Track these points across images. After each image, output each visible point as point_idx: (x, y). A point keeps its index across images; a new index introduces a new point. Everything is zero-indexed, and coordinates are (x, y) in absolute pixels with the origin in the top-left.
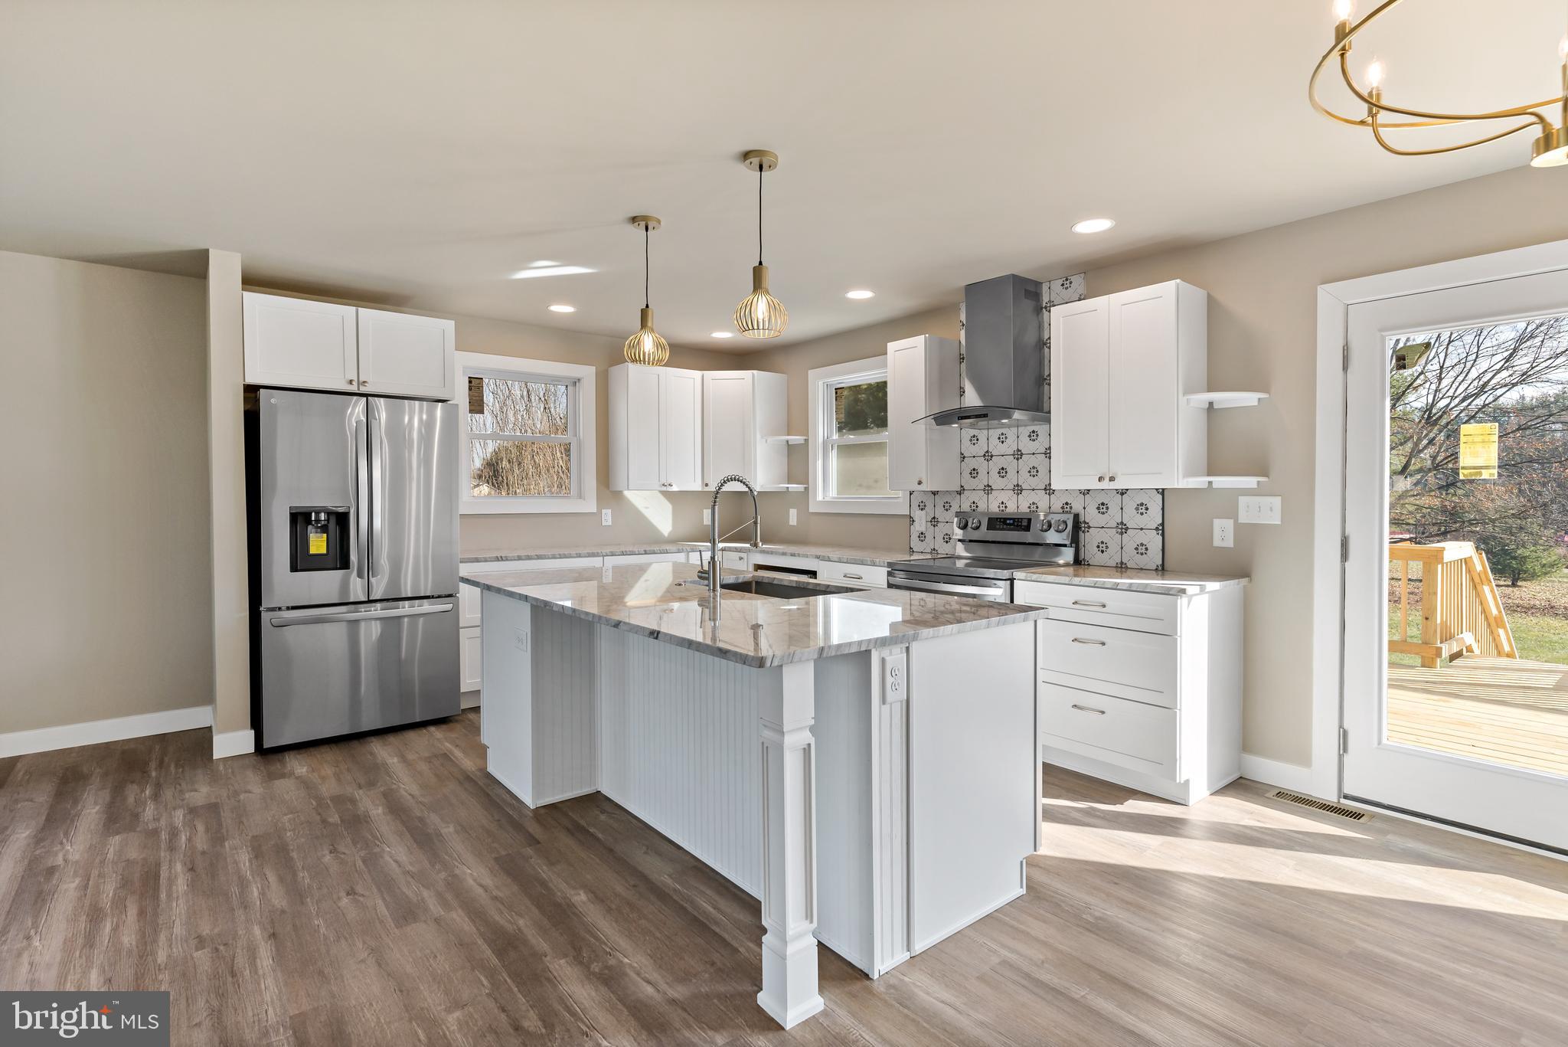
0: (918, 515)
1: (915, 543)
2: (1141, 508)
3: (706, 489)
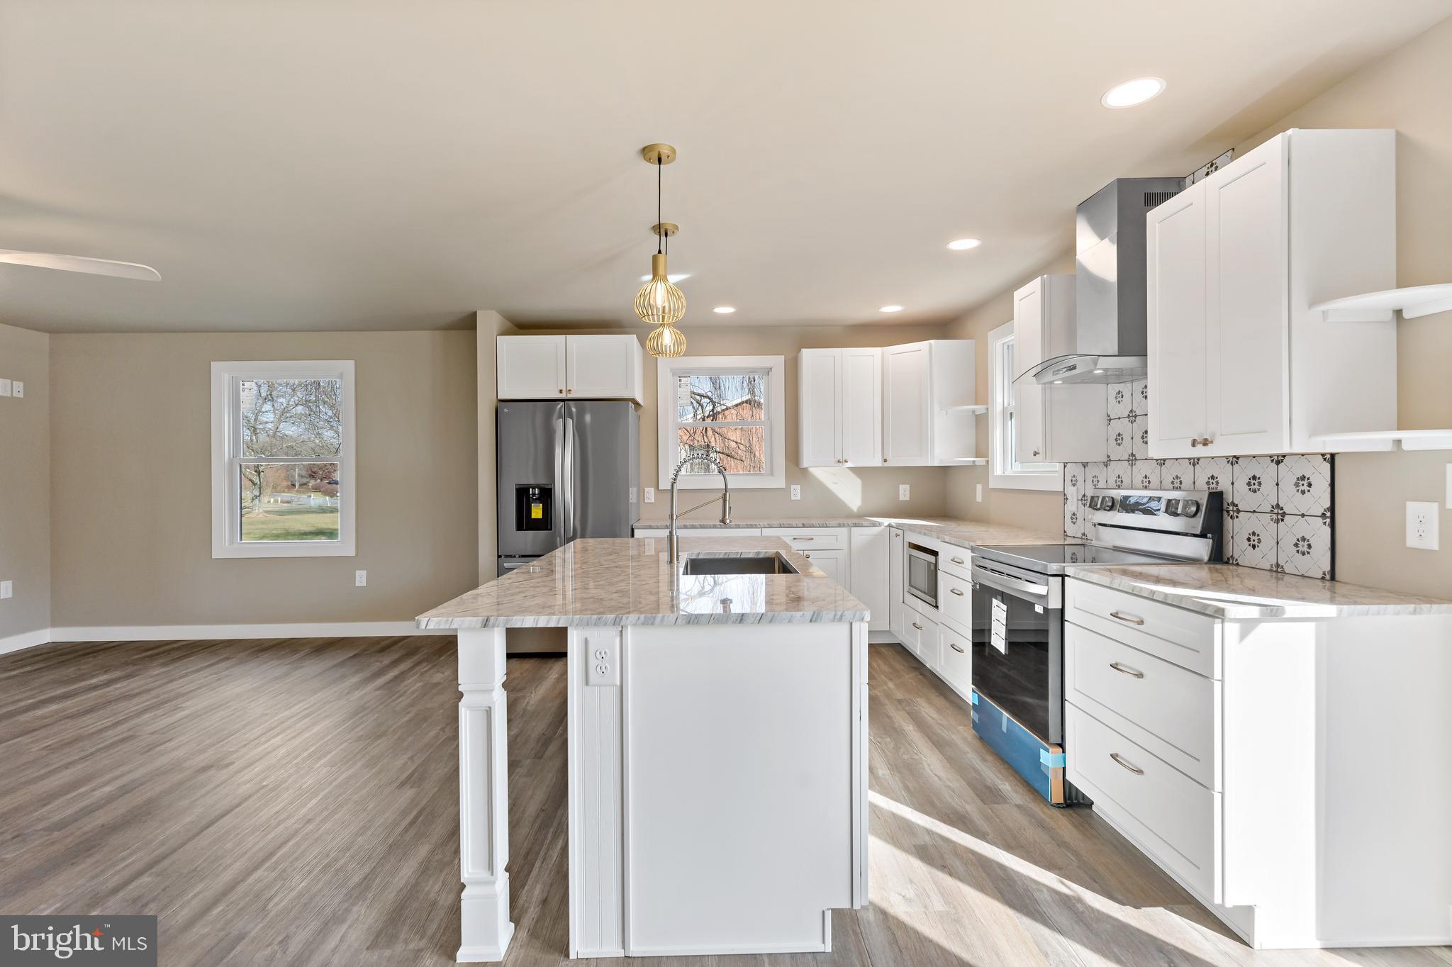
0: (1071, 491)
1: (1068, 525)
2: (1303, 483)
3: (885, 464)
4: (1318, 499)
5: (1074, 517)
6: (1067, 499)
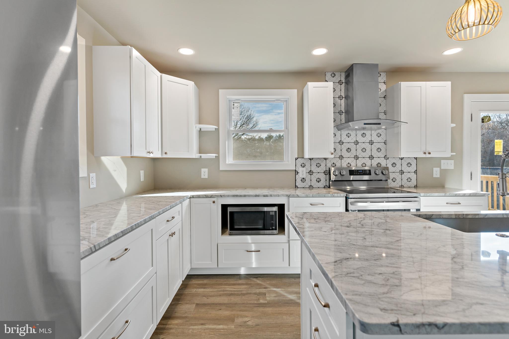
1: (299, 183)
2: (409, 164)
3: (165, 156)
4: (413, 168)
5: (303, 180)
6: (298, 173)
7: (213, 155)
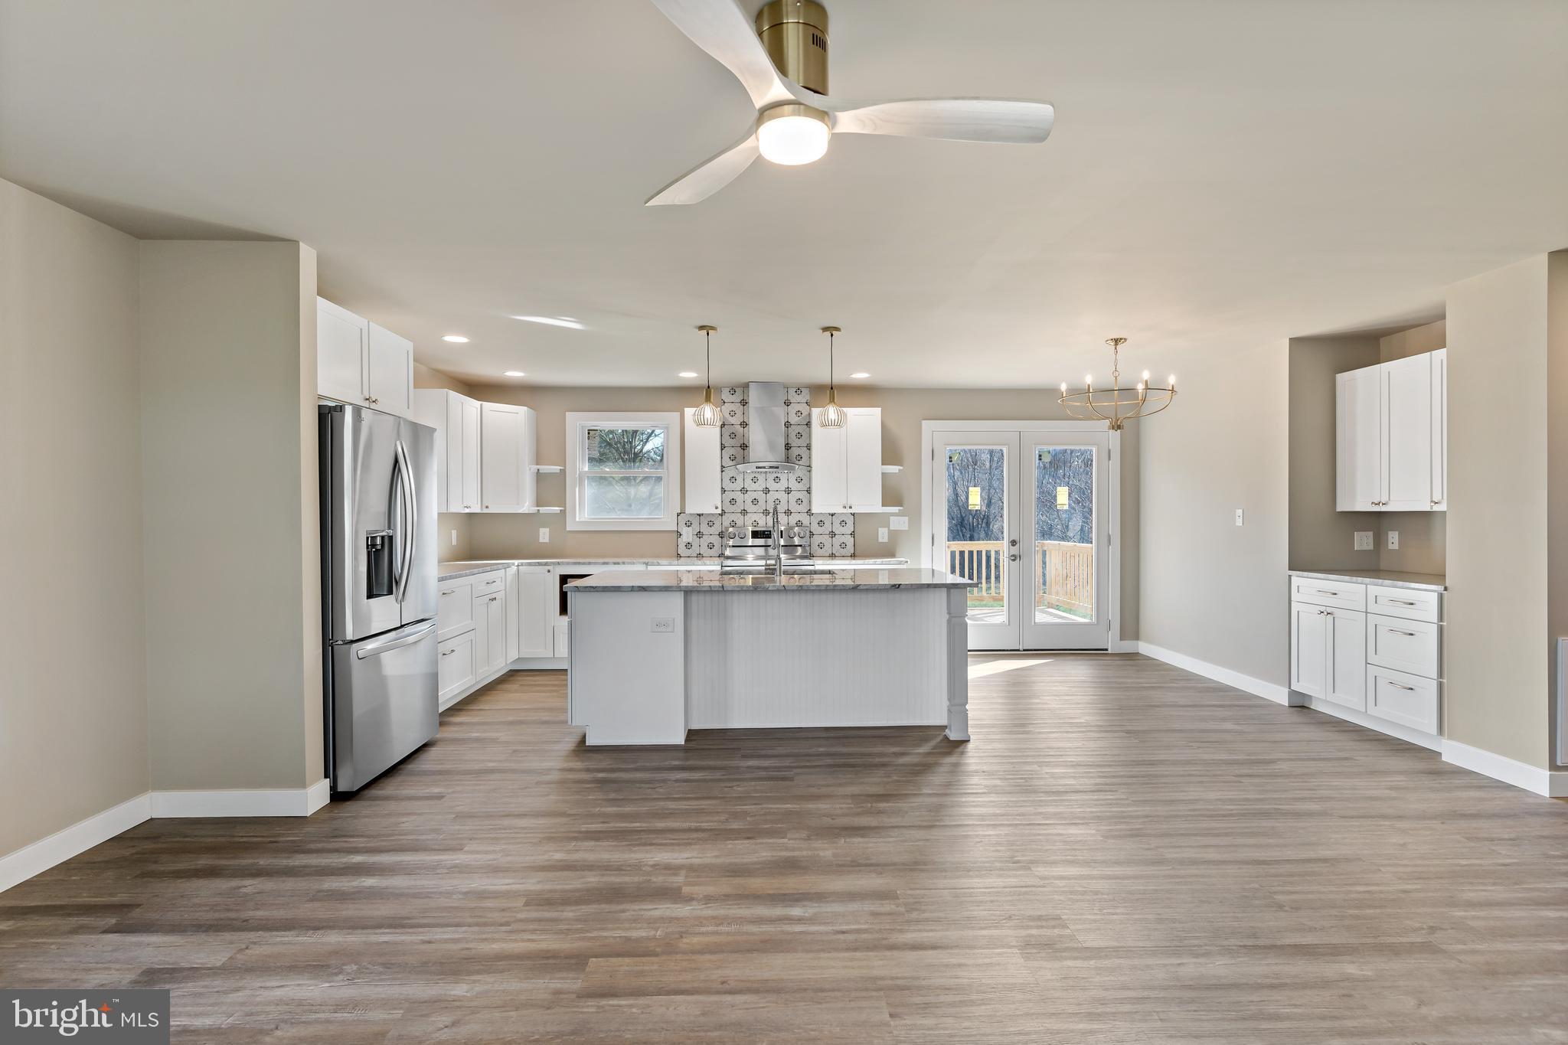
0: (684, 530)
1: (682, 550)
2: (843, 523)
3: (485, 511)
4: (849, 528)
5: (688, 545)
6: (681, 535)
7: (557, 509)
